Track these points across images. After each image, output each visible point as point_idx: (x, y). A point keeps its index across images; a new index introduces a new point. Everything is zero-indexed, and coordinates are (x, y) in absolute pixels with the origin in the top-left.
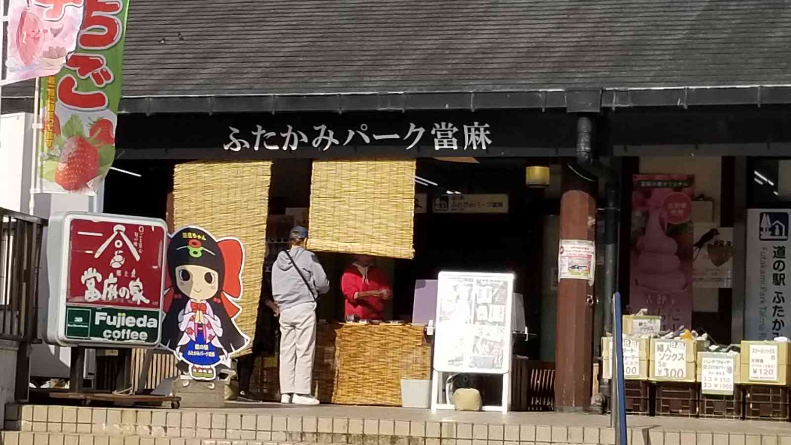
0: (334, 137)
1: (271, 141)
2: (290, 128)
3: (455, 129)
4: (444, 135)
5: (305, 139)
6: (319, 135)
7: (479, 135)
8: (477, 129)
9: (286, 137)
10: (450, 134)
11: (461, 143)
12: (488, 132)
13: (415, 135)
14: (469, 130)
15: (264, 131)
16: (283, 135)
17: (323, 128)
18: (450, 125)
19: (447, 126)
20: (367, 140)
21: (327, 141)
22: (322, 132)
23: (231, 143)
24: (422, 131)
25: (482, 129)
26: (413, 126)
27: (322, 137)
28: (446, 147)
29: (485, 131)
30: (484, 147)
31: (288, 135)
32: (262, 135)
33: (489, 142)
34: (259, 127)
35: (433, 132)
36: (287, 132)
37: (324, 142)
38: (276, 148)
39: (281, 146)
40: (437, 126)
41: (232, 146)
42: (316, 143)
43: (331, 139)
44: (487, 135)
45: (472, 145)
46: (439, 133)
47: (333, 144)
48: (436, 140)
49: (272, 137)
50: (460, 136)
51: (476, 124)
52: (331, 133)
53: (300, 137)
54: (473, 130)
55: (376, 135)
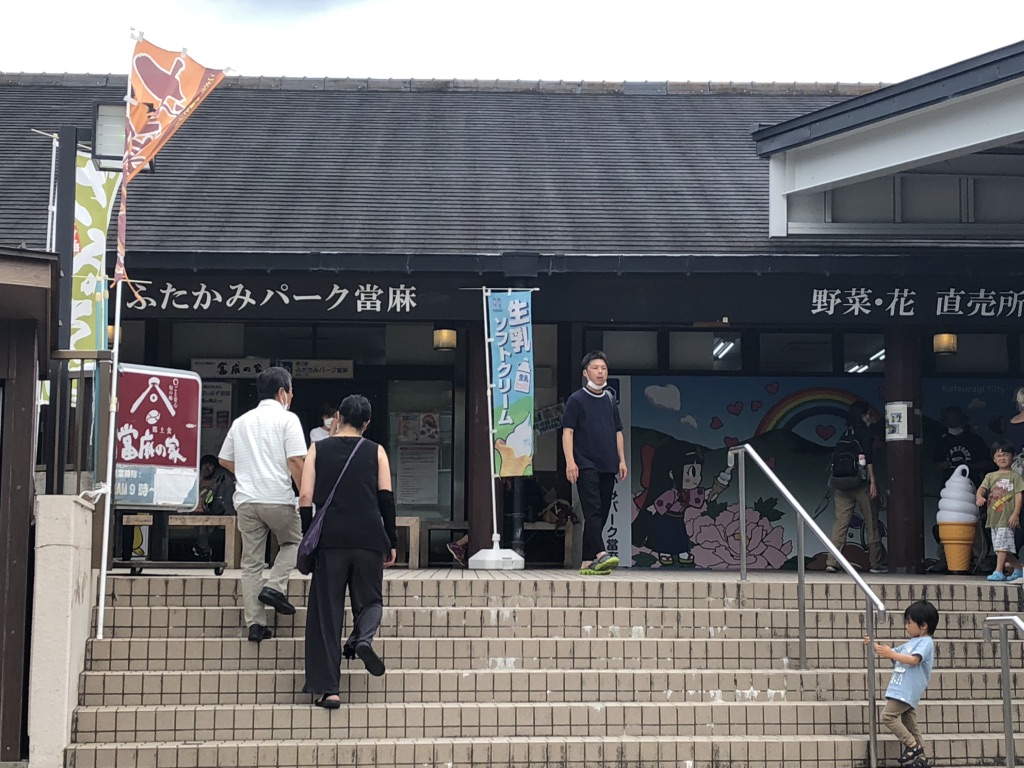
0: (251, 297)
1: (180, 300)
2: (204, 286)
3: (380, 292)
4: (369, 297)
5: (219, 298)
6: (234, 295)
7: (404, 298)
8: (403, 292)
9: (197, 297)
10: (374, 296)
11: (385, 304)
12: (413, 295)
13: (338, 296)
14: (395, 293)
15: (174, 290)
16: (195, 294)
17: (240, 287)
18: (375, 287)
19: (371, 288)
20: (286, 300)
21: (243, 301)
22: (239, 292)
23: (135, 302)
24: (345, 292)
25: (408, 292)
26: (336, 287)
27: (237, 296)
28: (369, 308)
29: (410, 293)
30: (408, 309)
31: (200, 294)
32: (171, 294)
33: (414, 305)
34: (169, 285)
35: (357, 294)
36: (199, 290)
37: (240, 302)
38: (186, 306)
39: (191, 304)
40: (362, 287)
41: (136, 305)
42: (231, 302)
43: (248, 299)
44: (412, 298)
45: (396, 306)
46: (363, 295)
47: (249, 303)
48: (359, 302)
49: (181, 296)
50: (384, 299)
51: (402, 287)
52: (248, 293)
53: (213, 296)
54: (398, 292)
55: (297, 295)
